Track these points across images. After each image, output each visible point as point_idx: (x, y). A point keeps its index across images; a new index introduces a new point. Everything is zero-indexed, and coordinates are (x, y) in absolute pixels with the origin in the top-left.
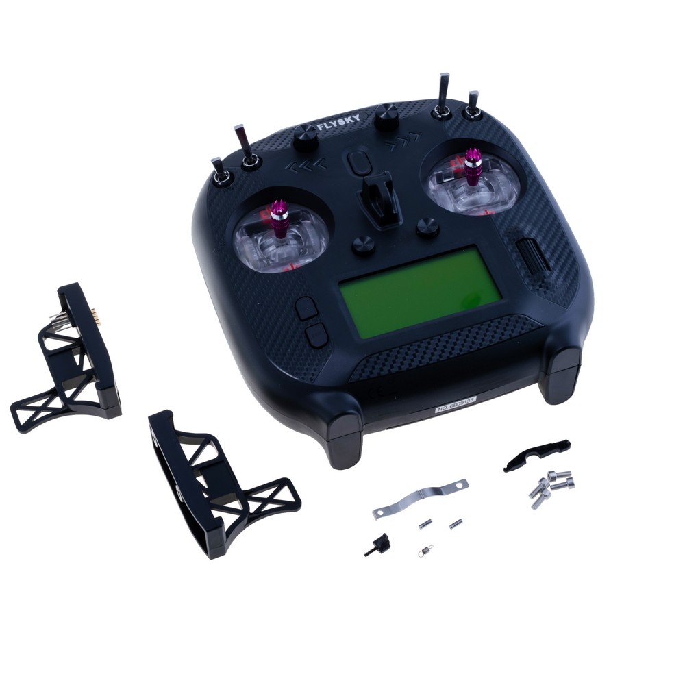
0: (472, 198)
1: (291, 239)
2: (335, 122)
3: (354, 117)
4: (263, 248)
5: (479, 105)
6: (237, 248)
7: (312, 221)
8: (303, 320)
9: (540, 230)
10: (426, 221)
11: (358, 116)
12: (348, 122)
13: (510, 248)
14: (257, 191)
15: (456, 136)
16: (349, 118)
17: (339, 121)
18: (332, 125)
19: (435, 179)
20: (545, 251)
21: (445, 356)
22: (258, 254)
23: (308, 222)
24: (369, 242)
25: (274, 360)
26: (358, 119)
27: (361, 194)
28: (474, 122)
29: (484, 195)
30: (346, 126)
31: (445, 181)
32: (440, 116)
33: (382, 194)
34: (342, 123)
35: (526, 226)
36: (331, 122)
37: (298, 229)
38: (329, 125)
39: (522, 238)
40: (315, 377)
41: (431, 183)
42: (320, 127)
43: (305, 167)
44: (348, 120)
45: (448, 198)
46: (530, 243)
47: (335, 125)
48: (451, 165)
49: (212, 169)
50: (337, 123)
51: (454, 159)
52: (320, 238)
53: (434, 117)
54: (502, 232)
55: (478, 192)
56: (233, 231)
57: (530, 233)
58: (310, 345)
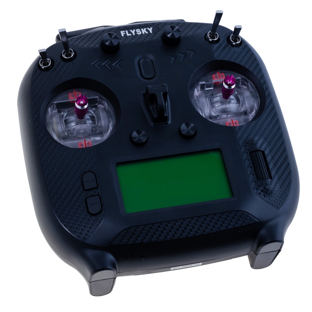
0: (224, 106)
1: (88, 119)
2: (134, 30)
3: (148, 29)
4: (67, 122)
5: (241, 34)
6: (48, 120)
7: (105, 107)
8: (86, 190)
9: (269, 144)
10: (187, 125)
11: (151, 28)
12: (143, 33)
13: (245, 156)
14: (69, 79)
15: (220, 58)
16: (145, 29)
17: (137, 30)
18: (132, 33)
19: (199, 88)
20: (270, 162)
21: (184, 235)
22: (62, 128)
23: (102, 106)
24: (143, 136)
25: (60, 217)
26: (151, 32)
27: (144, 95)
28: (235, 48)
29: (232, 106)
30: (141, 36)
31: (206, 89)
32: (211, 40)
33: (159, 102)
34: (139, 32)
35: (259, 139)
36: (131, 31)
37: (94, 111)
38: (130, 32)
39: (255, 149)
40: (87, 237)
41: (196, 90)
42: (122, 33)
43: (106, 65)
44: (144, 31)
45: (206, 104)
46: (260, 154)
47: (134, 34)
48: (212, 78)
49: (38, 55)
50: (136, 32)
51: (215, 73)
52: (109, 122)
53: (207, 39)
54: (241, 142)
55: (229, 103)
56: (47, 107)
57: (261, 146)
58: (88, 211)
